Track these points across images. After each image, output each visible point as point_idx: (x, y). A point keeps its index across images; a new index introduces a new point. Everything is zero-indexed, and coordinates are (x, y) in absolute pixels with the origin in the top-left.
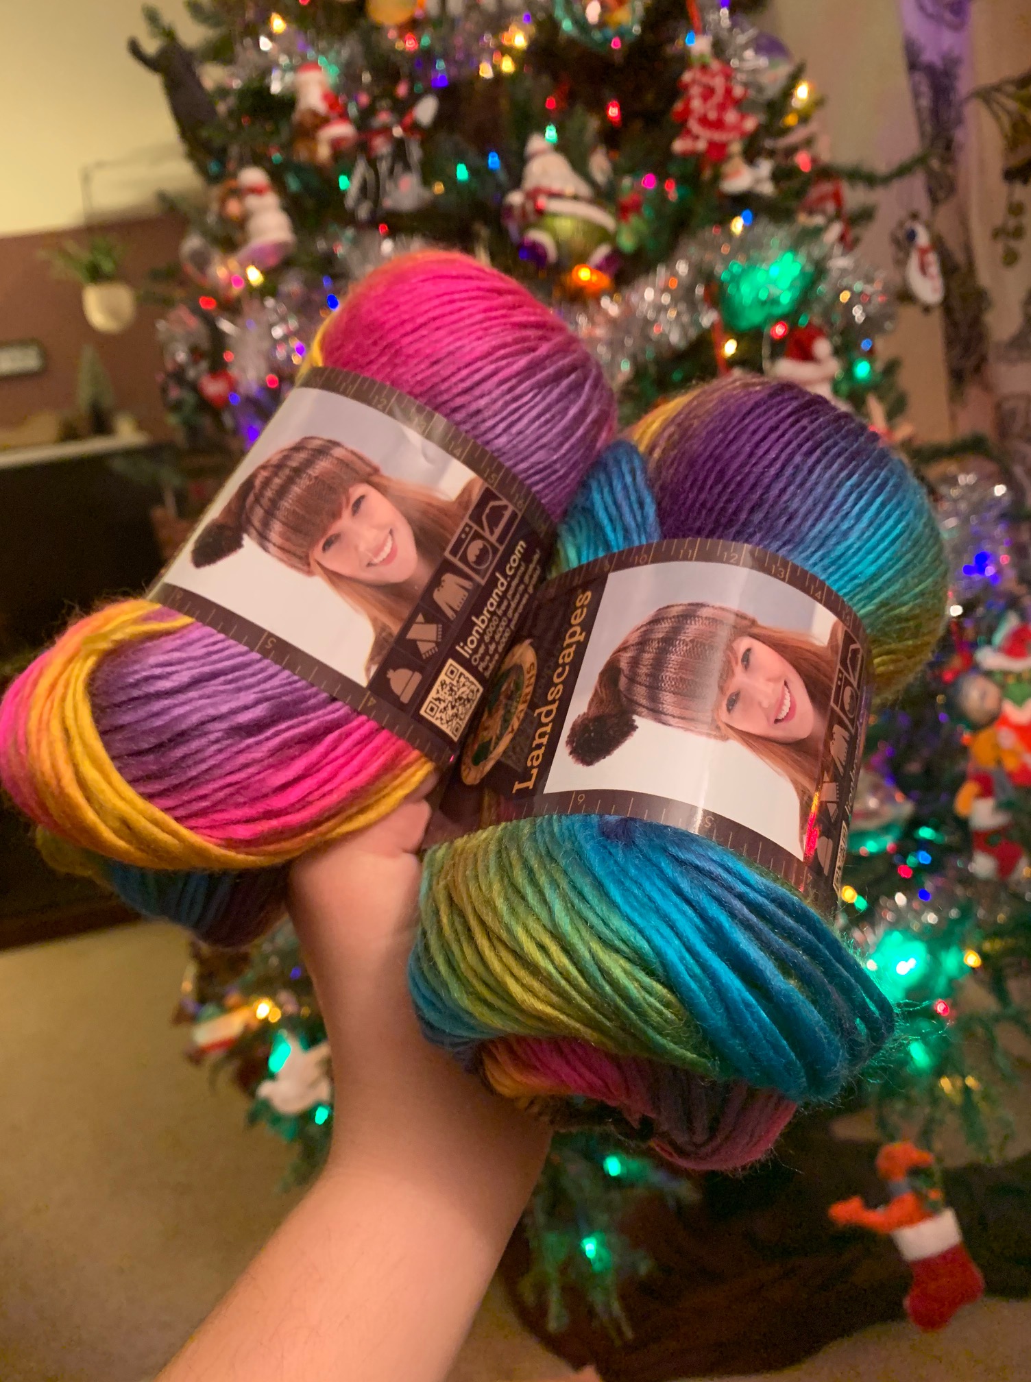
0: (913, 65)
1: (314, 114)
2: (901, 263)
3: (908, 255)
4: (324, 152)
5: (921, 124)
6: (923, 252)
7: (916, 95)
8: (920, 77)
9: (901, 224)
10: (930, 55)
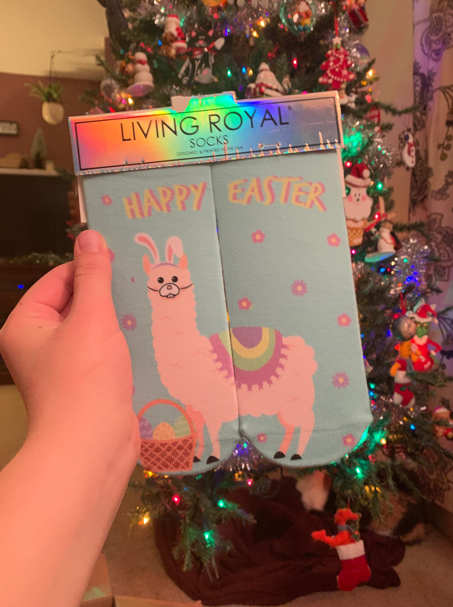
0: (416, 73)
1: (172, 35)
2: (401, 148)
3: (404, 145)
4: (173, 52)
5: (415, 97)
6: (410, 145)
7: (415, 85)
8: (418, 78)
9: (403, 132)
10: (423, 70)
